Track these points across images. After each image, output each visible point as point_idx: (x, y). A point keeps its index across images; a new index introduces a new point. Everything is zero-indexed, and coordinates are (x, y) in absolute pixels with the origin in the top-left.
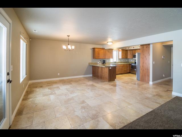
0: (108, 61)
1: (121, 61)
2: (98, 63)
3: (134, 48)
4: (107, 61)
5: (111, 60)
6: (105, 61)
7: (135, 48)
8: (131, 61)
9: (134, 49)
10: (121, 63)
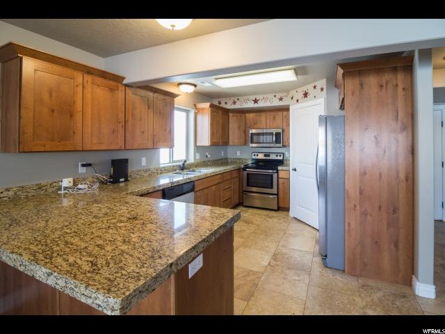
0: (144, 162)
1: (205, 159)
2: (66, 182)
3: (256, 101)
4: (138, 163)
5: (164, 157)
6: (126, 161)
7: (261, 104)
8: (238, 153)
9: (256, 105)
10: (205, 164)
